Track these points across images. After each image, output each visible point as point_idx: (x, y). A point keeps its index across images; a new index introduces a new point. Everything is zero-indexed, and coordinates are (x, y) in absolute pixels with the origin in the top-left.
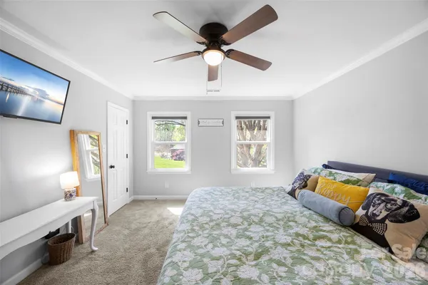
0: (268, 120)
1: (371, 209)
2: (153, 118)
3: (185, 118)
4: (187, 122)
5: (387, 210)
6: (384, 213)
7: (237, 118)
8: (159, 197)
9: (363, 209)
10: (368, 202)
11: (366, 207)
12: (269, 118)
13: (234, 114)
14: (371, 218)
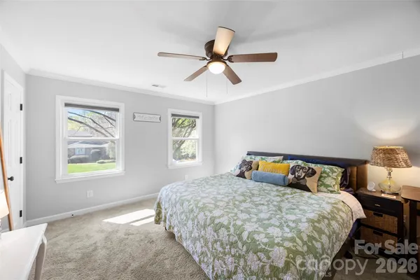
0: (197, 120)
1: (297, 174)
2: (67, 105)
3: (117, 110)
4: (119, 116)
5: (304, 172)
6: (303, 174)
7: (173, 115)
8: (75, 212)
9: (292, 174)
10: (293, 171)
11: (293, 173)
12: (198, 117)
13: (171, 111)
14: (298, 178)
